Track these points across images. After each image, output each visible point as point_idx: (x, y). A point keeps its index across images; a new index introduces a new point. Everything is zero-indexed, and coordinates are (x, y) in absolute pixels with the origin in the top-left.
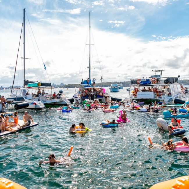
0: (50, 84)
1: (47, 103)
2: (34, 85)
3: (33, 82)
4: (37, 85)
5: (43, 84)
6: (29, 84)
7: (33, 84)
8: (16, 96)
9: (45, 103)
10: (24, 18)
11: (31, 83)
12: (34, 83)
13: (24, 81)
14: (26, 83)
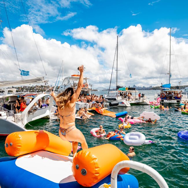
0: (135, 88)
1: (132, 103)
3: (122, 87)
5: (129, 89)
8: (111, 97)
10: (117, 42)
14: (118, 87)
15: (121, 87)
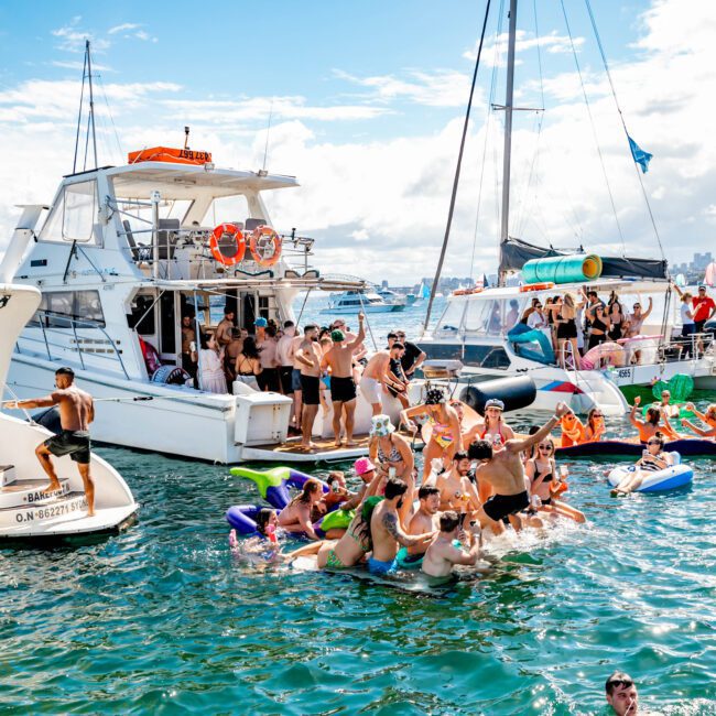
0: (664, 263)
1: (636, 382)
2: (560, 273)
3: (552, 253)
4: (578, 272)
5: (611, 267)
6: (532, 262)
7: (558, 264)
8: (464, 339)
9: (626, 382)
11: (542, 260)
12: (565, 259)
13: (505, 245)
14: (516, 254)
15: (538, 255)
